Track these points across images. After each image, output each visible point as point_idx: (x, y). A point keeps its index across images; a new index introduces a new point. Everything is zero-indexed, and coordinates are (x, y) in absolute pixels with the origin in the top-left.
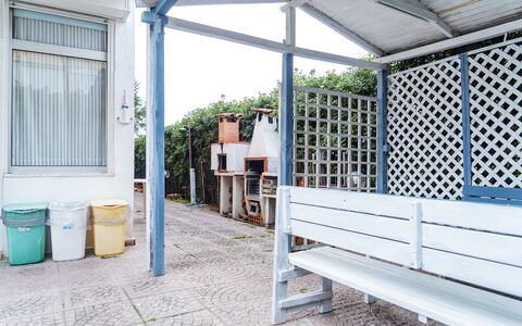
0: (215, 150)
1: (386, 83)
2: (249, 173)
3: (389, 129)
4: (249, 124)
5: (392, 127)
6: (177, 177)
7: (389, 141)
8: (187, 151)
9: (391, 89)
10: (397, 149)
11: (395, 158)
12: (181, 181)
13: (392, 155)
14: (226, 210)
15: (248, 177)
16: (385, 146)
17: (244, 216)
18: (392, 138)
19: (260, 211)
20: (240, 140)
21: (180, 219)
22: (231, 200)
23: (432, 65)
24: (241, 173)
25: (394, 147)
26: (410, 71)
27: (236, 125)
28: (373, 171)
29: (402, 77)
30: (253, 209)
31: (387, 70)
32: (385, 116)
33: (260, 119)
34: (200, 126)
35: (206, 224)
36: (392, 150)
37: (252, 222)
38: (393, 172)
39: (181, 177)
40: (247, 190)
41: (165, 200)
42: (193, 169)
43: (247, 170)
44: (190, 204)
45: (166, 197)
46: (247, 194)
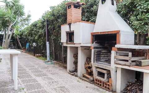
2: (95, 45)
6: (40, 46)
8: (45, 33)
12: (42, 48)
14: (72, 69)
15: (95, 48)
34: (53, 17)
37: (100, 85)
39: (42, 46)
40: (94, 59)
41: (34, 57)
42: (48, 42)
43: (93, 43)
44: (47, 61)
45: (34, 56)
46: (94, 62)
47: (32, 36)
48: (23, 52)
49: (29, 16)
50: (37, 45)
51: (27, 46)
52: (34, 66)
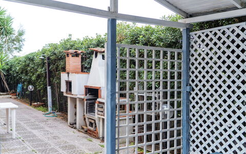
0: (64, 77)
1: (188, 38)
2: (88, 97)
3: (191, 74)
4: (89, 58)
5: (193, 72)
6: (39, 91)
7: (191, 83)
8: (46, 73)
9: (192, 43)
10: (197, 90)
11: (195, 96)
12: (42, 94)
13: (193, 94)
14: (72, 122)
15: (87, 100)
16: (188, 87)
17: (85, 127)
18: (193, 81)
19: (96, 126)
20: (82, 71)
21: (35, 132)
22: (76, 114)
23: (224, 28)
24: (82, 97)
25: (195, 87)
26: (207, 31)
27: (79, 59)
28: (179, 105)
29: (201, 35)
30: (91, 124)
31: (190, 29)
32: (188, 63)
33: (96, 56)
34: (54, 56)
35: (55, 138)
36: (193, 90)
37: (90, 134)
38: (194, 107)
39: (42, 91)
40: (86, 110)
41: (30, 107)
42: (50, 87)
43: (86, 95)
44: (48, 112)
45: (31, 105)
46: (86, 113)
47: (26, 74)
48: (11, 97)
49: (21, 34)
50: (35, 88)
51: (19, 90)
52: (29, 120)
